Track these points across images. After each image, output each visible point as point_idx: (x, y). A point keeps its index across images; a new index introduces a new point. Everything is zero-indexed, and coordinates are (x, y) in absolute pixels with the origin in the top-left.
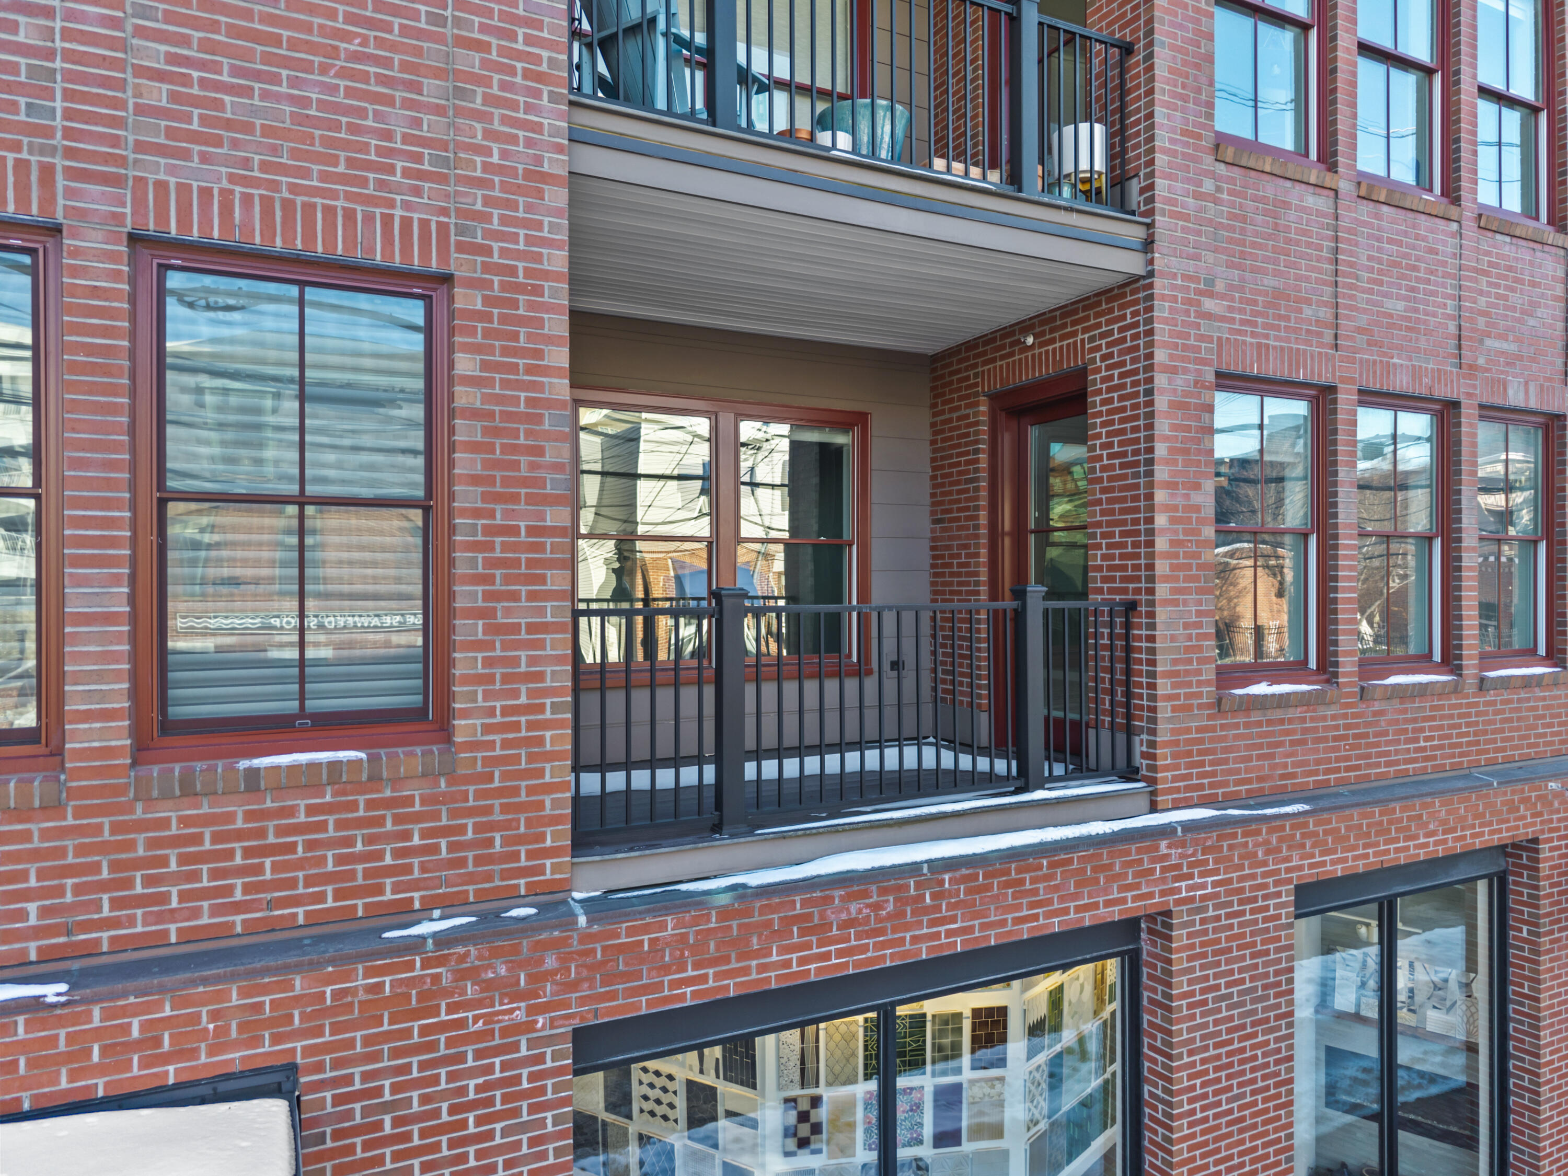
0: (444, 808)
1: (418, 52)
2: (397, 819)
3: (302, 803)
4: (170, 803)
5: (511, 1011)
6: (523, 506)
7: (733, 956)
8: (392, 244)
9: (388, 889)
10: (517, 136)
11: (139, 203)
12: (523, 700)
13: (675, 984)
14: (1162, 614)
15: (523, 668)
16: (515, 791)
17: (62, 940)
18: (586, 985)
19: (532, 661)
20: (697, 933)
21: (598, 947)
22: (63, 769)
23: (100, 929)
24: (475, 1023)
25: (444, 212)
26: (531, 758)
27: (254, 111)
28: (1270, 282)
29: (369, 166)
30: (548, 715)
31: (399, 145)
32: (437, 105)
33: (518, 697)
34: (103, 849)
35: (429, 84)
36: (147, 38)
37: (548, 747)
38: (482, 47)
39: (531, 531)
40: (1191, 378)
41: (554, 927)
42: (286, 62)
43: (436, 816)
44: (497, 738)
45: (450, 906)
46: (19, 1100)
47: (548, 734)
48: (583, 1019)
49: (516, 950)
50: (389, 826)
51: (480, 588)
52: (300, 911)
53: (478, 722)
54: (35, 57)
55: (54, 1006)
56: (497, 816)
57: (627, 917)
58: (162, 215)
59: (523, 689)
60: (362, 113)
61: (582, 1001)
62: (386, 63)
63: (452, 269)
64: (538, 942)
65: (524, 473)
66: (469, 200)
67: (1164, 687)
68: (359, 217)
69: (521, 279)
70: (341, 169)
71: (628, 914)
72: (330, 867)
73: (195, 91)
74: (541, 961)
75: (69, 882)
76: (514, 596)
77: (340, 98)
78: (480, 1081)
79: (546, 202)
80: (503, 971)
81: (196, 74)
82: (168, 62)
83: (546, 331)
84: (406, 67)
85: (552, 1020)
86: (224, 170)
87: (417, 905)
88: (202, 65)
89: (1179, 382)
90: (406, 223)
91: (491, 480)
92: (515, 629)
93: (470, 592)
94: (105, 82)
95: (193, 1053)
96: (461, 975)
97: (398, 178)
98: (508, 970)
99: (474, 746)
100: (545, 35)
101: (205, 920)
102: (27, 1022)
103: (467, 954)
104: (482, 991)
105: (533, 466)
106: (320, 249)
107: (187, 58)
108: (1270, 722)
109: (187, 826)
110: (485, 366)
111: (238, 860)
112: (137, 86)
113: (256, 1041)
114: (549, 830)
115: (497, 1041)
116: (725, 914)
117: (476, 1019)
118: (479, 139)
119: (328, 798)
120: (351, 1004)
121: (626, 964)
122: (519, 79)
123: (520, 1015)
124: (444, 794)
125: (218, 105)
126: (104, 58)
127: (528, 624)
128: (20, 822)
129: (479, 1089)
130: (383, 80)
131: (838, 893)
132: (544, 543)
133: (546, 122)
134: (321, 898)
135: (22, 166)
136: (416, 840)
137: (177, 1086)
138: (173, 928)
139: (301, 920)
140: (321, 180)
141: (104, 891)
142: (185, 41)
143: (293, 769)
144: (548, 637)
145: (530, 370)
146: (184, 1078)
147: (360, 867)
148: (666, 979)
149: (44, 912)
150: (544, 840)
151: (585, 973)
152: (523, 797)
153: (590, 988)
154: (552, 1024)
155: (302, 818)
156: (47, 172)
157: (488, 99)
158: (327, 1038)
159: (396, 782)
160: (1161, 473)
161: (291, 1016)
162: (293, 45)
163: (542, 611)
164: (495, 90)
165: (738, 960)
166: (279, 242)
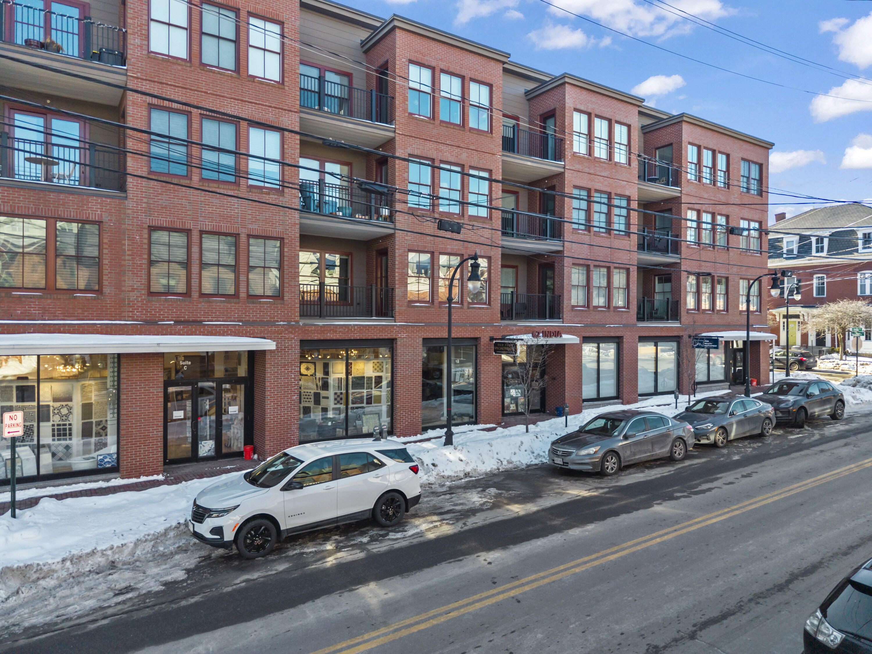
2: (277, 309)
3: (266, 306)
4: (251, 304)
6: (293, 269)
9: (276, 318)
10: (293, 218)
12: (293, 295)
14: (397, 290)
15: (293, 291)
16: (292, 307)
20: (317, 329)
22: (239, 299)
23: (243, 318)
24: (287, 336)
25: (283, 229)
29: (274, 224)
30: (296, 298)
31: (277, 221)
32: (282, 215)
34: (243, 309)
35: (281, 212)
36: (249, 210)
37: (296, 302)
39: (294, 272)
40: (403, 250)
41: (297, 325)
43: (282, 309)
45: (285, 321)
48: (301, 339)
51: (287, 280)
52: (265, 319)
53: (287, 298)
55: (241, 325)
56: (289, 310)
58: (250, 232)
60: (273, 217)
61: (301, 336)
63: (284, 237)
64: (295, 327)
66: (286, 228)
68: (273, 231)
69: (293, 238)
70: (271, 224)
72: (269, 314)
74: (295, 330)
76: (292, 281)
78: (288, 344)
79: (296, 227)
80: (290, 330)
82: (251, 213)
84: (278, 210)
86: (257, 226)
89: (400, 251)
90: (278, 231)
91: (289, 265)
92: (292, 285)
97: (277, 225)
99: (287, 301)
100: (296, 204)
101: (254, 319)
104: (288, 332)
106: (268, 235)
108: (419, 310)
109: (252, 307)
110: (288, 250)
113: (261, 334)
116: (321, 327)
119: (269, 306)
122: (293, 211)
123: (293, 337)
128: (236, 305)
132: (296, 274)
133: (296, 216)
134: (268, 318)
136: (279, 312)
140: (268, 226)
141: (244, 314)
142: (253, 210)
143: (264, 302)
144: (296, 287)
147: (273, 315)
148: (313, 335)
150: (296, 315)
151: (301, 333)
154: (297, 338)
156: (238, 227)
158: (269, 335)
159: (277, 305)
160: (397, 266)
161: (265, 331)
163: (295, 283)
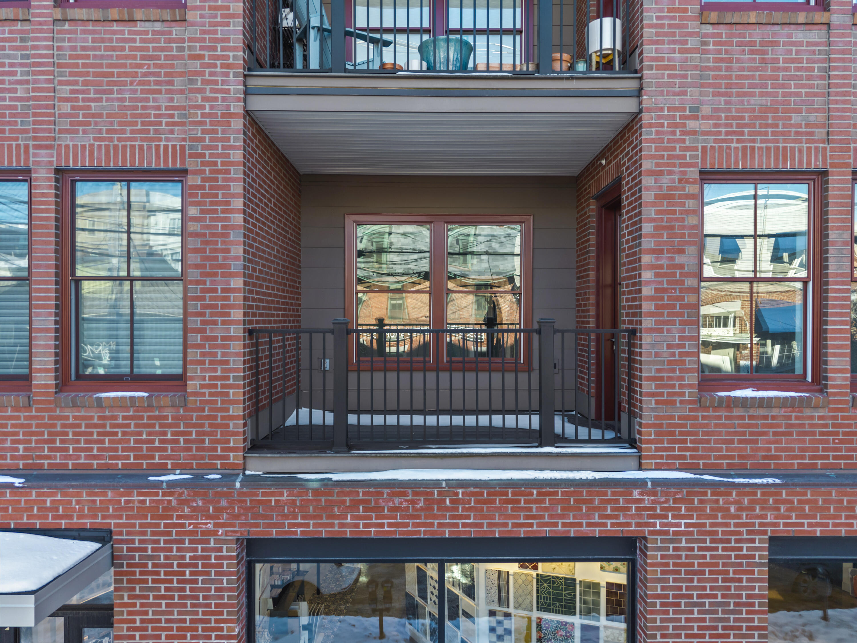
0: (182, 423)
1: (172, 66)
2: (161, 426)
3: (121, 414)
4: (69, 409)
5: (206, 524)
6: (219, 278)
7: (324, 516)
8: (160, 158)
9: (157, 457)
10: (217, 97)
11: (59, 155)
12: (219, 373)
13: (291, 525)
14: (647, 339)
15: (219, 358)
16: (215, 418)
17: (31, 461)
18: (243, 518)
19: (224, 354)
20: (302, 500)
21: (248, 499)
22: (31, 391)
23: (44, 459)
24: (189, 526)
25: (184, 139)
26: (223, 402)
27: (103, 108)
28: (756, 101)
29: (151, 124)
30: (231, 381)
31: (164, 112)
32: (181, 90)
33: (216, 372)
34: (45, 426)
35: (177, 80)
36: (63, 85)
37: (231, 397)
38: (201, 57)
39: (224, 290)
40: (676, 177)
41: (224, 486)
42: (115, 83)
43: (178, 426)
44: (207, 391)
45: (184, 468)
46: (9, 523)
47: (231, 391)
48: (242, 534)
49: (206, 494)
50: (157, 428)
51: (199, 319)
52: (120, 462)
53: (198, 383)
54: (23, 101)
55: (18, 488)
56: (207, 429)
57: (261, 487)
58: (67, 160)
59: (219, 368)
60: (147, 100)
61: (242, 525)
62: (158, 74)
63: (187, 166)
64: (217, 492)
65: (220, 262)
66: (195, 132)
67: (648, 387)
68: (145, 148)
69: (220, 167)
70: (139, 127)
71: (261, 485)
72: (132, 444)
73: (81, 104)
74: (219, 502)
75: (34, 438)
76: (215, 323)
77: (139, 95)
78: (192, 554)
79: (232, 127)
80: (200, 503)
81: (80, 96)
82: (70, 93)
83: (232, 191)
84: (167, 74)
85: (226, 532)
86: (91, 136)
87: (170, 467)
88: (83, 92)
89: (665, 181)
90: (166, 147)
91: (204, 266)
92: (215, 338)
93: (194, 321)
94: (47, 107)
95: (71, 517)
96: (182, 502)
97: (163, 127)
98: (203, 503)
99: (196, 394)
100: (231, 44)
101: (82, 461)
102: (10, 492)
103: (183, 493)
104: (192, 511)
105: (225, 258)
106: (128, 165)
107: (77, 90)
108: (751, 417)
109: (76, 420)
110: (202, 211)
111: (95, 437)
112: (59, 106)
113: (95, 517)
114: (232, 438)
115: (199, 537)
116: (316, 493)
117: (190, 524)
118: (200, 102)
119: (131, 413)
120: (133, 507)
121: (263, 510)
122: (218, 69)
123: (210, 527)
124: (182, 416)
125: (89, 108)
126: (46, 96)
127: (222, 336)
128: (17, 412)
129: (191, 558)
130: (157, 83)
131: (386, 491)
132: (230, 297)
133: (232, 87)
134: (128, 457)
135: (18, 146)
136: (169, 436)
137: (66, 530)
138: (70, 462)
139: (120, 466)
140: (131, 134)
141: (46, 443)
142: (76, 83)
143: (115, 398)
144: (232, 343)
145: (224, 211)
146: (68, 527)
147: (144, 446)
148: (286, 522)
149: (25, 449)
150: (229, 443)
151: (242, 511)
152: (219, 421)
153: (245, 519)
154: (226, 533)
155: (120, 421)
156: (27, 147)
157: (204, 82)
158: (124, 521)
159: (160, 408)
160: (647, 243)
161: (109, 508)
162: (119, 75)
163: (228, 330)
164: (207, 77)
165: (327, 518)
166: (112, 164)
